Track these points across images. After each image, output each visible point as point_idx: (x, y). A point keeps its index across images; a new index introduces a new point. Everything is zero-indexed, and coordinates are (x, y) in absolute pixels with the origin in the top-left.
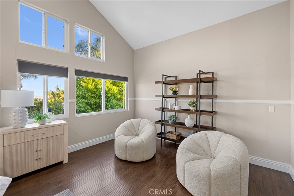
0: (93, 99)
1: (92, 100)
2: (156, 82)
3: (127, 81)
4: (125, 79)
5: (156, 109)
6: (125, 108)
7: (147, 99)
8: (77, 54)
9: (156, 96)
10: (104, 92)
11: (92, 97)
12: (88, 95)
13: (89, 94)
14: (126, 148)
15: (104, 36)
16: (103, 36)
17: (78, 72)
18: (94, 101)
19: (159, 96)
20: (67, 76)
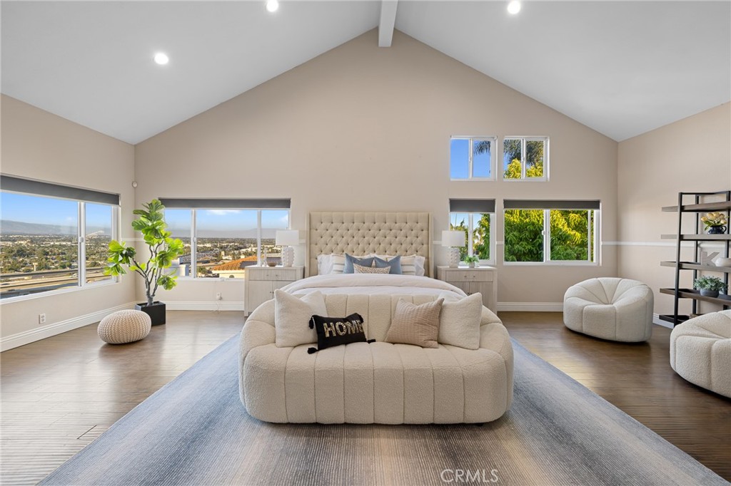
0: (524, 243)
1: (522, 244)
2: (665, 209)
3: (598, 208)
4: (595, 205)
5: (662, 264)
6: (592, 259)
7: (649, 244)
8: (507, 180)
9: (664, 237)
10: (549, 229)
11: (521, 240)
12: (513, 235)
13: (515, 233)
14: (581, 313)
15: (549, 138)
16: (546, 138)
17: (508, 204)
18: (524, 248)
19: (672, 237)
20: (494, 211)
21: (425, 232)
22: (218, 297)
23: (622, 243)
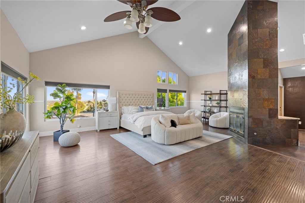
2: (202, 94)
3: (186, 93)
6: (185, 105)
16: (177, 74)
17: (170, 91)
19: (203, 100)
20: (167, 93)
21: (152, 98)
22: (79, 126)
23: (191, 101)
